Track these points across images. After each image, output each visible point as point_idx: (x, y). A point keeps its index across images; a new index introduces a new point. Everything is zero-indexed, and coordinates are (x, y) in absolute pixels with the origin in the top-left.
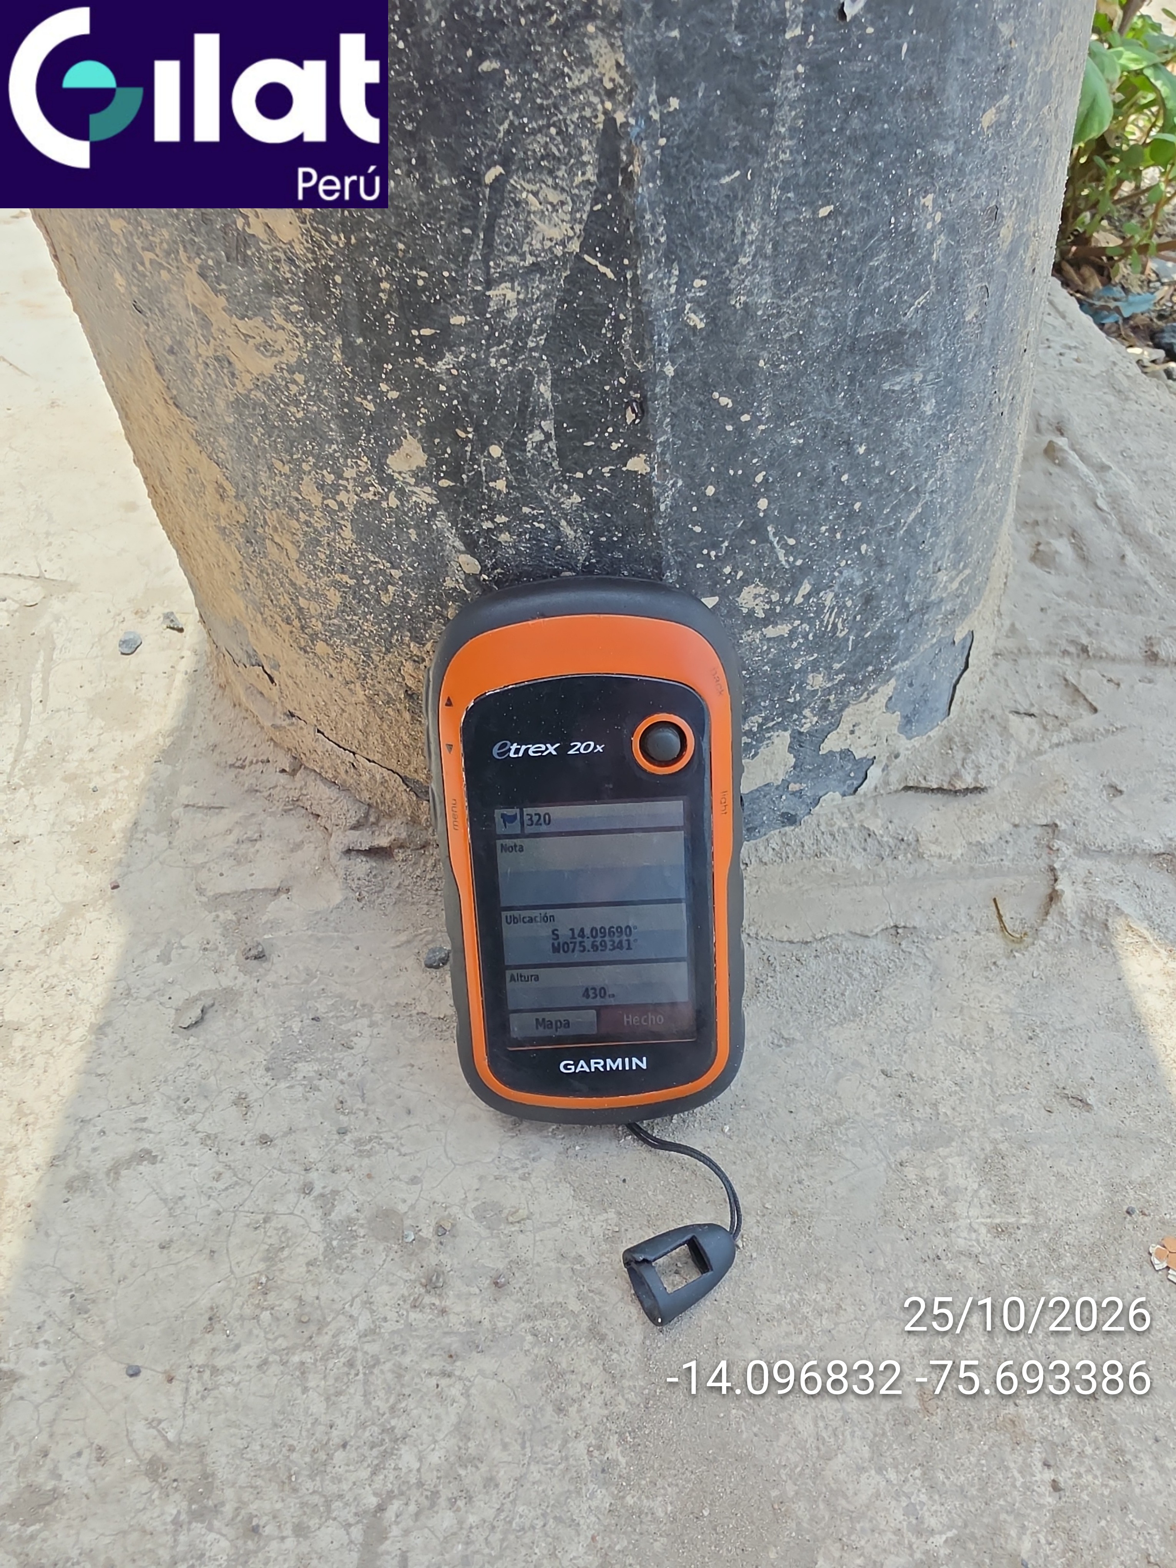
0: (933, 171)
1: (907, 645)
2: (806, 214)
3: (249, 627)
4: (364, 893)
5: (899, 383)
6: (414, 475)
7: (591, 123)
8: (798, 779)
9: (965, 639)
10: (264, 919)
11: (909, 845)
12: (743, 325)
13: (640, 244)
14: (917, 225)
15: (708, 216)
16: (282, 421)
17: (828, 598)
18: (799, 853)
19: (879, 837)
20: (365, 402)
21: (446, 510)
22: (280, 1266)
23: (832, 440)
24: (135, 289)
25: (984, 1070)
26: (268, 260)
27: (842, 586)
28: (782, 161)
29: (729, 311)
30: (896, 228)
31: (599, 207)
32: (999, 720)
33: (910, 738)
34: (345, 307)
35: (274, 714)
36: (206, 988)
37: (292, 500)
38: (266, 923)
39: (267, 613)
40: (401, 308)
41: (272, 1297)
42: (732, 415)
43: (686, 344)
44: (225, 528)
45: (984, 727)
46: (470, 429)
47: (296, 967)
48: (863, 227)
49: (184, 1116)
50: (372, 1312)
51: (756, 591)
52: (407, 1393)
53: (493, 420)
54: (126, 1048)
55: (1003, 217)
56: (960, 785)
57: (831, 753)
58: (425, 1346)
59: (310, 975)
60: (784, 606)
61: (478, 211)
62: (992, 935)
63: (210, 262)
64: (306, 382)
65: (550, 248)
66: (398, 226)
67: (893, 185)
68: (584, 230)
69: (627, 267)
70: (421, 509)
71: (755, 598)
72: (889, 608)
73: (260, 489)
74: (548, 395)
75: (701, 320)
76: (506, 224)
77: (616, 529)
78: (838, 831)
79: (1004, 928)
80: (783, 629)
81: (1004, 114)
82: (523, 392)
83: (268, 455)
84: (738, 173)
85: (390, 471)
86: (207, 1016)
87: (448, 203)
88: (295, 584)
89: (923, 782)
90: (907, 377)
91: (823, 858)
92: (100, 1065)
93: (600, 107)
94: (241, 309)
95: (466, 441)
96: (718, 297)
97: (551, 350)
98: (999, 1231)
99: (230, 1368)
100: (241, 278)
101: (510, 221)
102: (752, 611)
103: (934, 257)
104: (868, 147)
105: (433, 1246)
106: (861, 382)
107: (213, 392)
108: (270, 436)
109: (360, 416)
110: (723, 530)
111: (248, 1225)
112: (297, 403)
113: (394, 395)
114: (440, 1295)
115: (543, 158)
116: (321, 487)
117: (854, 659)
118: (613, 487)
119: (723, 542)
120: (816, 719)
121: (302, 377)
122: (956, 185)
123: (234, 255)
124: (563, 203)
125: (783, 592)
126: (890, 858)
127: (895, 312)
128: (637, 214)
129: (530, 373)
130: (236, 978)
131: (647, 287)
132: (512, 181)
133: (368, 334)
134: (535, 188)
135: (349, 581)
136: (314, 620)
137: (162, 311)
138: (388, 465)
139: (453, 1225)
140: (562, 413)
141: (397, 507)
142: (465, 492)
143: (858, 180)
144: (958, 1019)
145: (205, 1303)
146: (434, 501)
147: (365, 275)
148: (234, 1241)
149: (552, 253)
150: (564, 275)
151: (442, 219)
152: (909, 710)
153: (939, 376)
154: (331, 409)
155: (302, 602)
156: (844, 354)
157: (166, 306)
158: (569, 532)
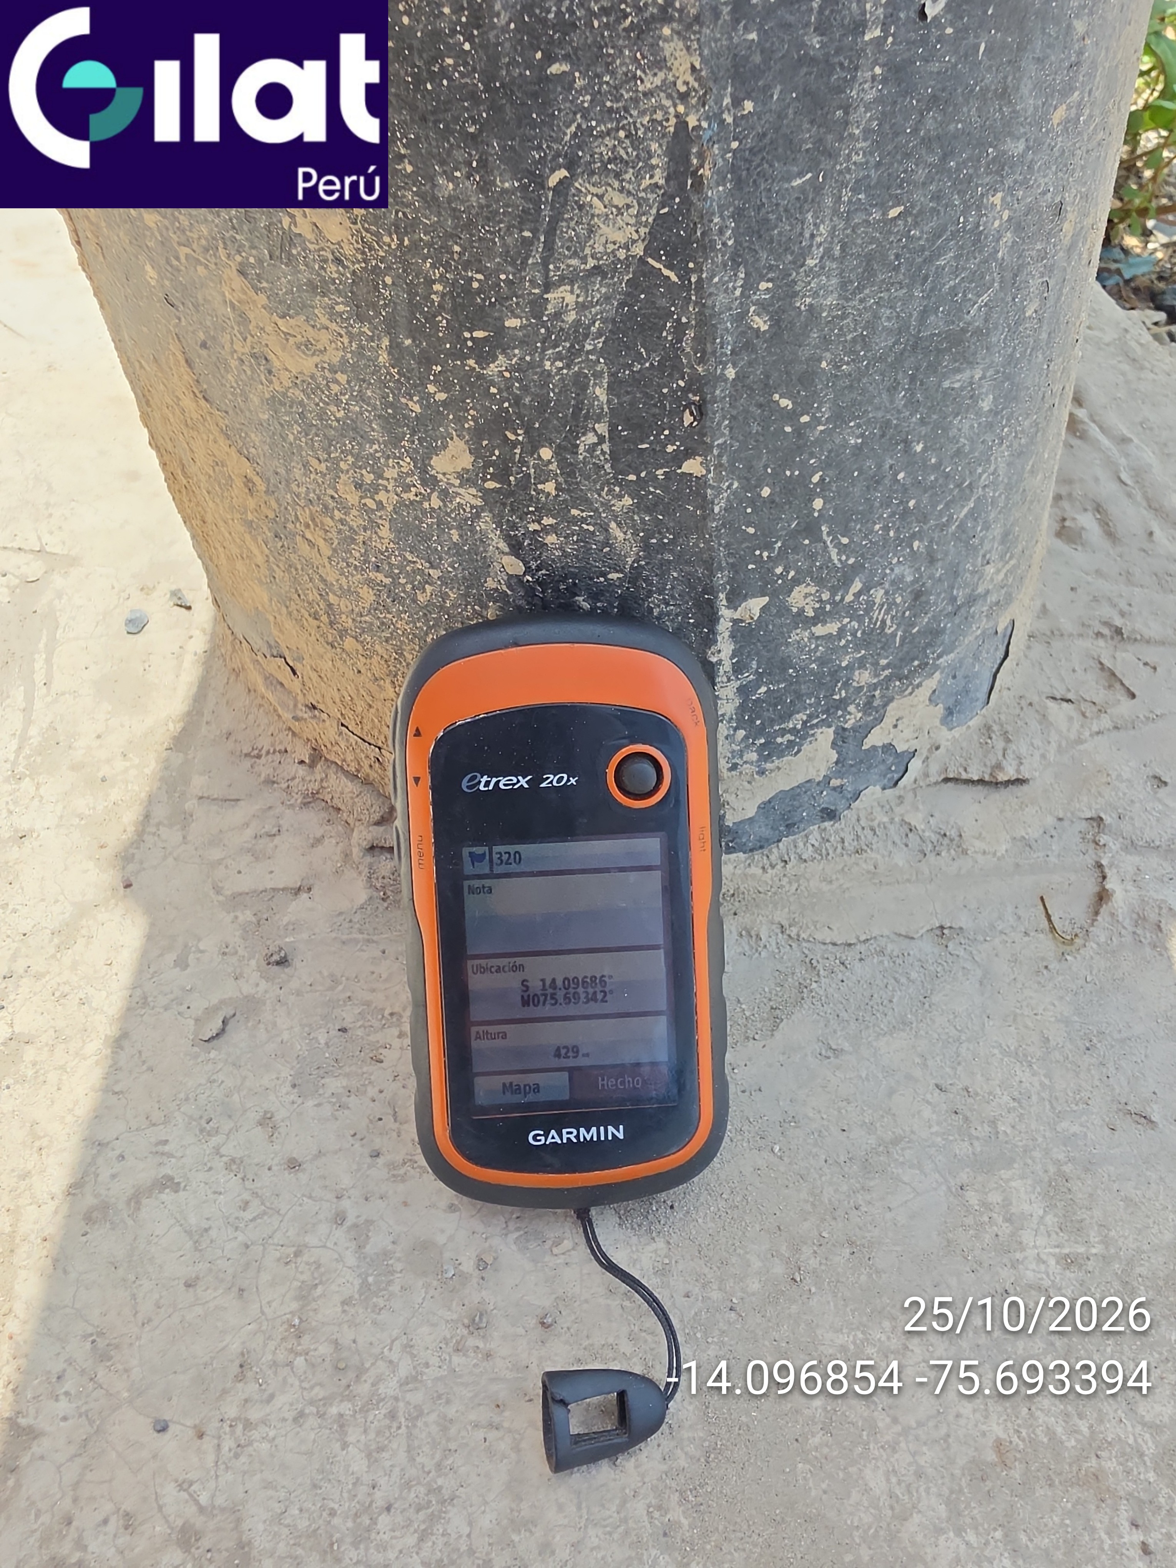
0: (1003, 170)
1: (953, 638)
2: (876, 215)
3: (271, 619)
4: (389, 893)
5: (959, 381)
6: (459, 476)
7: (662, 126)
8: (839, 774)
9: (1006, 628)
10: (286, 920)
11: (952, 840)
12: (807, 326)
13: (707, 247)
14: (985, 223)
15: (777, 219)
16: (321, 420)
17: (878, 595)
18: (839, 850)
19: (920, 833)
20: (410, 404)
21: (491, 511)
22: (314, 1305)
23: (891, 439)
24: (167, 283)
25: (1042, 1084)
26: (314, 260)
27: (893, 583)
28: (855, 163)
29: (793, 313)
30: (964, 227)
31: (666, 210)
32: (1038, 708)
33: (951, 729)
34: (394, 309)
35: (295, 706)
36: (226, 996)
37: (327, 498)
38: (287, 924)
39: (293, 607)
40: (454, 311)
41: (306, 1339)
42: (792, 416)
43: (748, 346)
44: (252, 522)
45: (1022, 715)
46: (519, 432)
47: (320, 972)
48: (932, 227)
49: (208, 1138)
50: (413, 1356)
51: (807, 590)
52: (453, 1448)
53: (545, 423)
54: (144, 1062)
55: (1067, 211)
56: (1001, 777)
57: (874, 747)
58: (471, 1395)
59: (335, 981)
60: (834, 604)
61: (539, 215)
62: (1041, 936)
63: (252, 260)
64: (348, 382)
65: (613, 252)
66: (456, 228)
67: (963, 185)
68: (650, 233)
69: (692, 271)
70: (464, 510)
71: (805, 597)
72: (938, 602)
73: (294, 486)
74: (604, 398)
75: (765, 322)
76: (569, 227)
77: (668, 531)
78: (879, 825)
79: (1053, 929)
80: (832, 628)
81: (1074, 111)
82: (577, 395)
83: (304, 453)
84: (809, 175)
85: (433, 472)
86: (228, 1028)
87: (508, 206)
88: (325, 581)
89: (963, 773)
90: (966, 375)
91: (865, 855)
92: (117, 1082)
93: (672, 110)
94: (282, 309)
95: (515, 444)
96: (783, 299)
97: (609, 354)
98: (1069, 1262)
99: (264, 1422)
100: (284, 277)
101: (572, 224)
102: (802, 611)
103: (1000, 255)
104: (941, 147)
105: (475, 1281)
106: (921, 382)
107: (247, 389)
108: (307, 435)
109: (405, 417)
110: (777, 531)
111: (279, 1260)
112: (337, 402)
113: (442, 396)
114: (483, 1337)
115: (610, 161)
116: (358, 486)
117: (900, 654)
118: (666, 489)
119: (776, 542)
120: (860, 715)
121: (345, 377)
122: (1025, 181)
123: (278, 253)
124: (628, 206)
125: (834, 591)
126: (934, 854)
127: (959, 310)
128: (705, 217)
129: (586, 376)
130: (257, 985)
131: (712, 290)
132: (577, 185)
133: (417, 335)
134: (600, 191)
135: (384, 580)
136: (344, 616)
137: (196, 306)
138: (431, 466)
139: (495, 1259)
140: (616, 416)
141: (440, 508)
142: (512, 493)
143: (930, 179)
144: (1012, 1028)
145: (235, 1347)
146: (479, 502)
147: (417, 276)
148: (265, 1277)
149: (615, 256)
150: (626, 278)
151: (501, 222)
152: (951, 702)
153: (998, 372)
154: (375, 408)
155: (332, 598)
156: (907, 354)
157: (201, 301)
158: (620, 535)
